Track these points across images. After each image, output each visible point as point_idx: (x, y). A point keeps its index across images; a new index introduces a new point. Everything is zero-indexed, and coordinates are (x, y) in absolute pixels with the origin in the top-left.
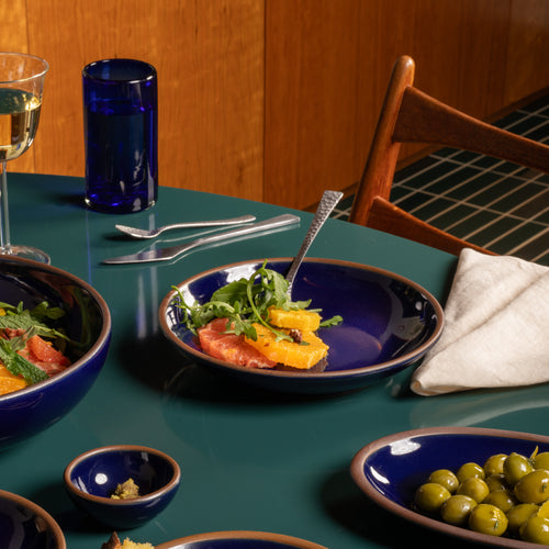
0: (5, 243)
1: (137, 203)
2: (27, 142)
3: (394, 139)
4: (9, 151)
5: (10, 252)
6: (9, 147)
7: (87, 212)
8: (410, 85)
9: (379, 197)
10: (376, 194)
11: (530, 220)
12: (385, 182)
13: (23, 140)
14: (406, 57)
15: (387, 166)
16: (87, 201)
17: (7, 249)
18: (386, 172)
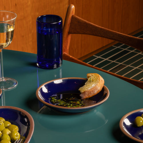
0: (2, 77)
1: (55, 66)
2: (10, 42)
3: (69, 33)
4: (4, 45)
5: (4, 80)
6: (4, 44)
7: (38, 69)
8: (74, 14)
9: (65, 53)
10: (64, 52)
11: (137, 68)
12: (67, 48)
13: (9, 41)
14: (72, 5)
15: (67, 42)
16: (38, 65)
17: (3, 79)
18: (67, 44)
